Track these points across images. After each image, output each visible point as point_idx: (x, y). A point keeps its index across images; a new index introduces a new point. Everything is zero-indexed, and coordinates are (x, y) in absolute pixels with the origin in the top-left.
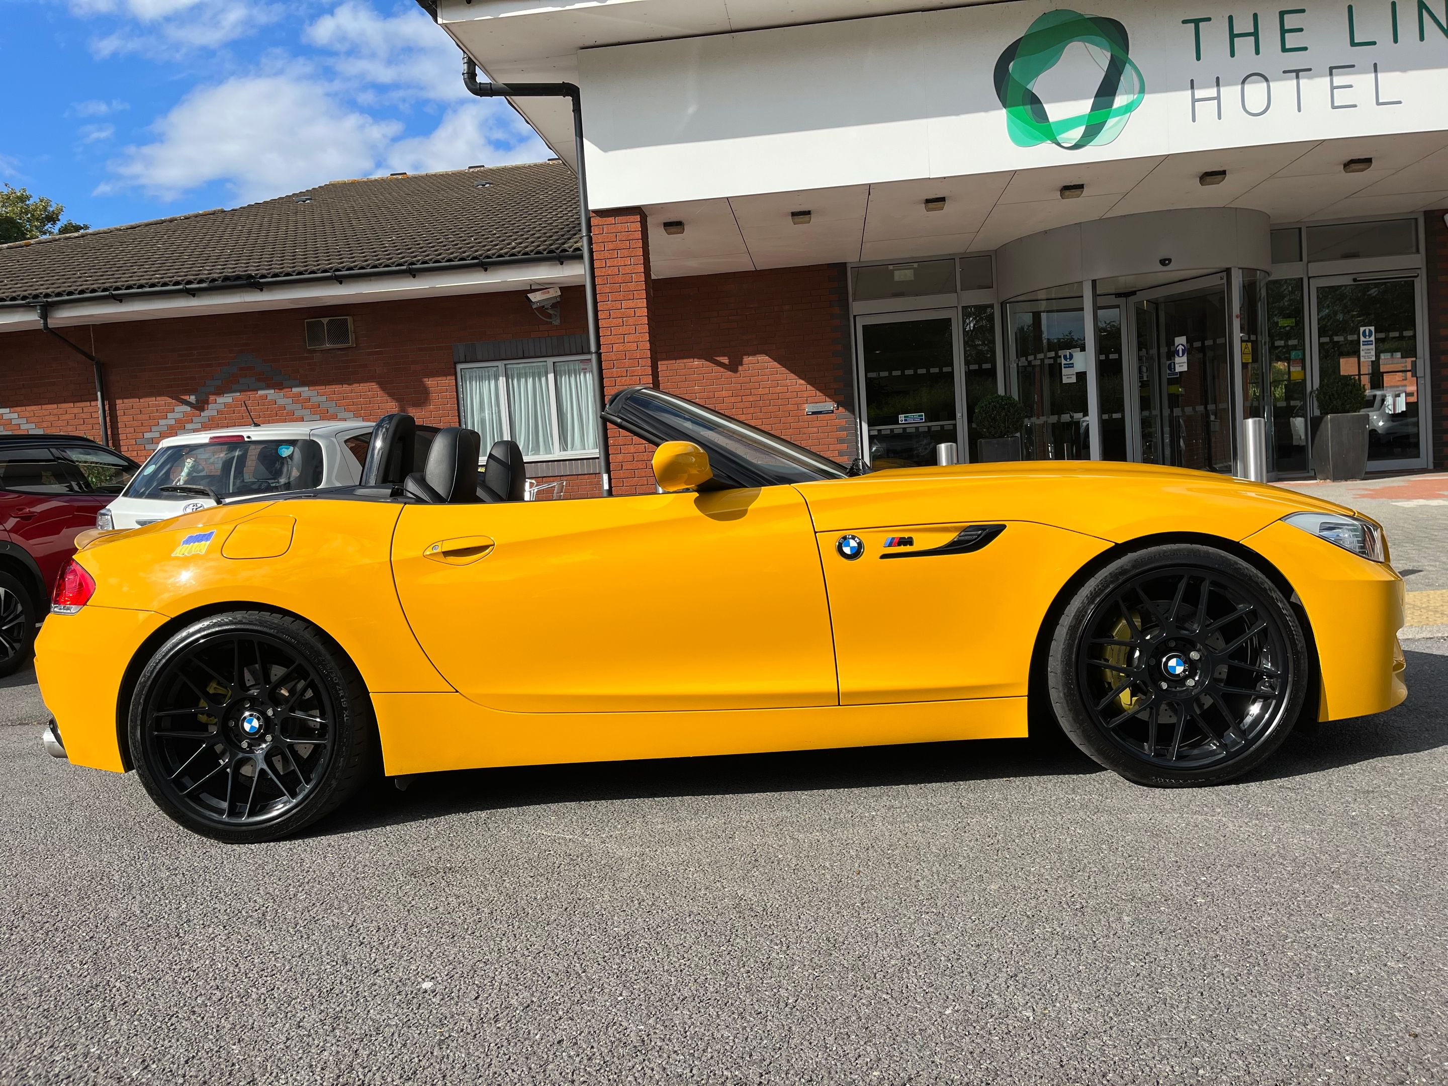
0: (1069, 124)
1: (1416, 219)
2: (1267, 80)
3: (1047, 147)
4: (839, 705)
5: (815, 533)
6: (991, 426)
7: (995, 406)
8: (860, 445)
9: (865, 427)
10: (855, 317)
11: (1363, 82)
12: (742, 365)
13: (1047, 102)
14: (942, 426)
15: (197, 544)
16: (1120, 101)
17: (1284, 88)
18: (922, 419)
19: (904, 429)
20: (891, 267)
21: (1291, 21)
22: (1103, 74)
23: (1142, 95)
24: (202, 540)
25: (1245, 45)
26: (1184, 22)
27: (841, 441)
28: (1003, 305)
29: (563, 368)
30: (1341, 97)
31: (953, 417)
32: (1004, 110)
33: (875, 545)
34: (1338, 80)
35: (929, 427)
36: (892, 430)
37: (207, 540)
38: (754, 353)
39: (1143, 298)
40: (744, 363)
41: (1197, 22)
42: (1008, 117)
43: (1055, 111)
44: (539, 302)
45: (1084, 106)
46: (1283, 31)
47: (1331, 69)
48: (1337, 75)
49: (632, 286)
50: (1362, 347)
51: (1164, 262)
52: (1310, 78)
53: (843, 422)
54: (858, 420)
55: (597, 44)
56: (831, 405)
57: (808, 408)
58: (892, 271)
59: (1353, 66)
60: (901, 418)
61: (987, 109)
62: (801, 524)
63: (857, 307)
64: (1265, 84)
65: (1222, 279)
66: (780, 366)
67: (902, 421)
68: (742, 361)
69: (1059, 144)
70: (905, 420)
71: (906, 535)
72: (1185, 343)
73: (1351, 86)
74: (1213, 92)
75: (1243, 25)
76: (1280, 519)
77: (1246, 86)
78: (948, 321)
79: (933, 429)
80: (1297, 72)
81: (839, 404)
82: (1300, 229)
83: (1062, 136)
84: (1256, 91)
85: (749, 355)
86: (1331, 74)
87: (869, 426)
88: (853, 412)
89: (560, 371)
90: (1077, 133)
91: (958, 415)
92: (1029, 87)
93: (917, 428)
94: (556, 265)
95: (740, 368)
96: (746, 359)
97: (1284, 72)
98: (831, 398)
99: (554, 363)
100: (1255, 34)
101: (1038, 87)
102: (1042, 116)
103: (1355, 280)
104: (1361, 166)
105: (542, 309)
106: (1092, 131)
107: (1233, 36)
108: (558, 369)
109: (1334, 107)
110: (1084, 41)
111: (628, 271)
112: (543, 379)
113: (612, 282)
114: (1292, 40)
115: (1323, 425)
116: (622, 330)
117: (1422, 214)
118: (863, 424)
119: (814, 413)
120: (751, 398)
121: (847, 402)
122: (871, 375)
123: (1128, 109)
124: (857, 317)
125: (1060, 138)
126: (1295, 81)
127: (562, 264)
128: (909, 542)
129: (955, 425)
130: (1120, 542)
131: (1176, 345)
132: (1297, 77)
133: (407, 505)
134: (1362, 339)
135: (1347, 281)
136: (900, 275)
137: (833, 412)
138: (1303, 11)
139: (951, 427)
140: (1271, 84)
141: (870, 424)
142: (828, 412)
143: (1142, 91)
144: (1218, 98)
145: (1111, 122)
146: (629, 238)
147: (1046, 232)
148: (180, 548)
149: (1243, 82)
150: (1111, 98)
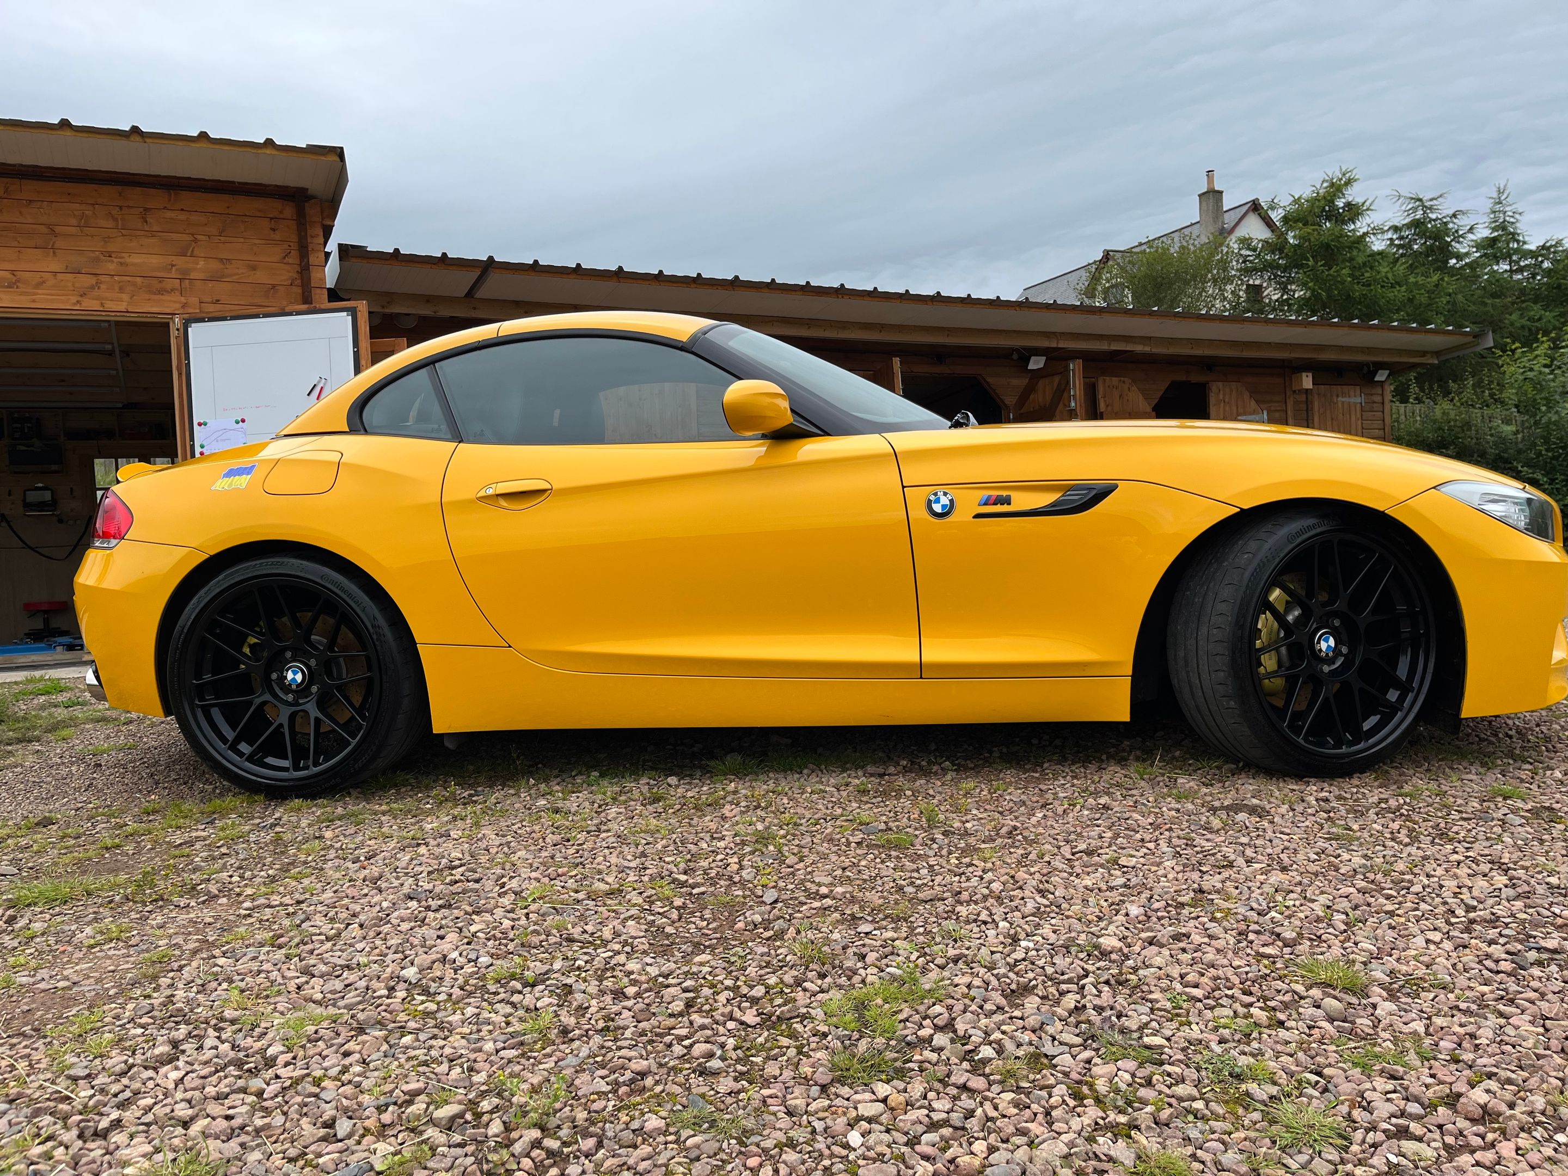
4: (921, 678)
5: (903, 487)
15: (237, 477)
24: (243, 474)
33: (969, 503)
37: (248, 474)
62: (888, 477)
71: (1004, 493)
76: (1434, 488)
128: (1007, 501)
130: (1245, 507)
133: (461, 444)
148: (220, 481)
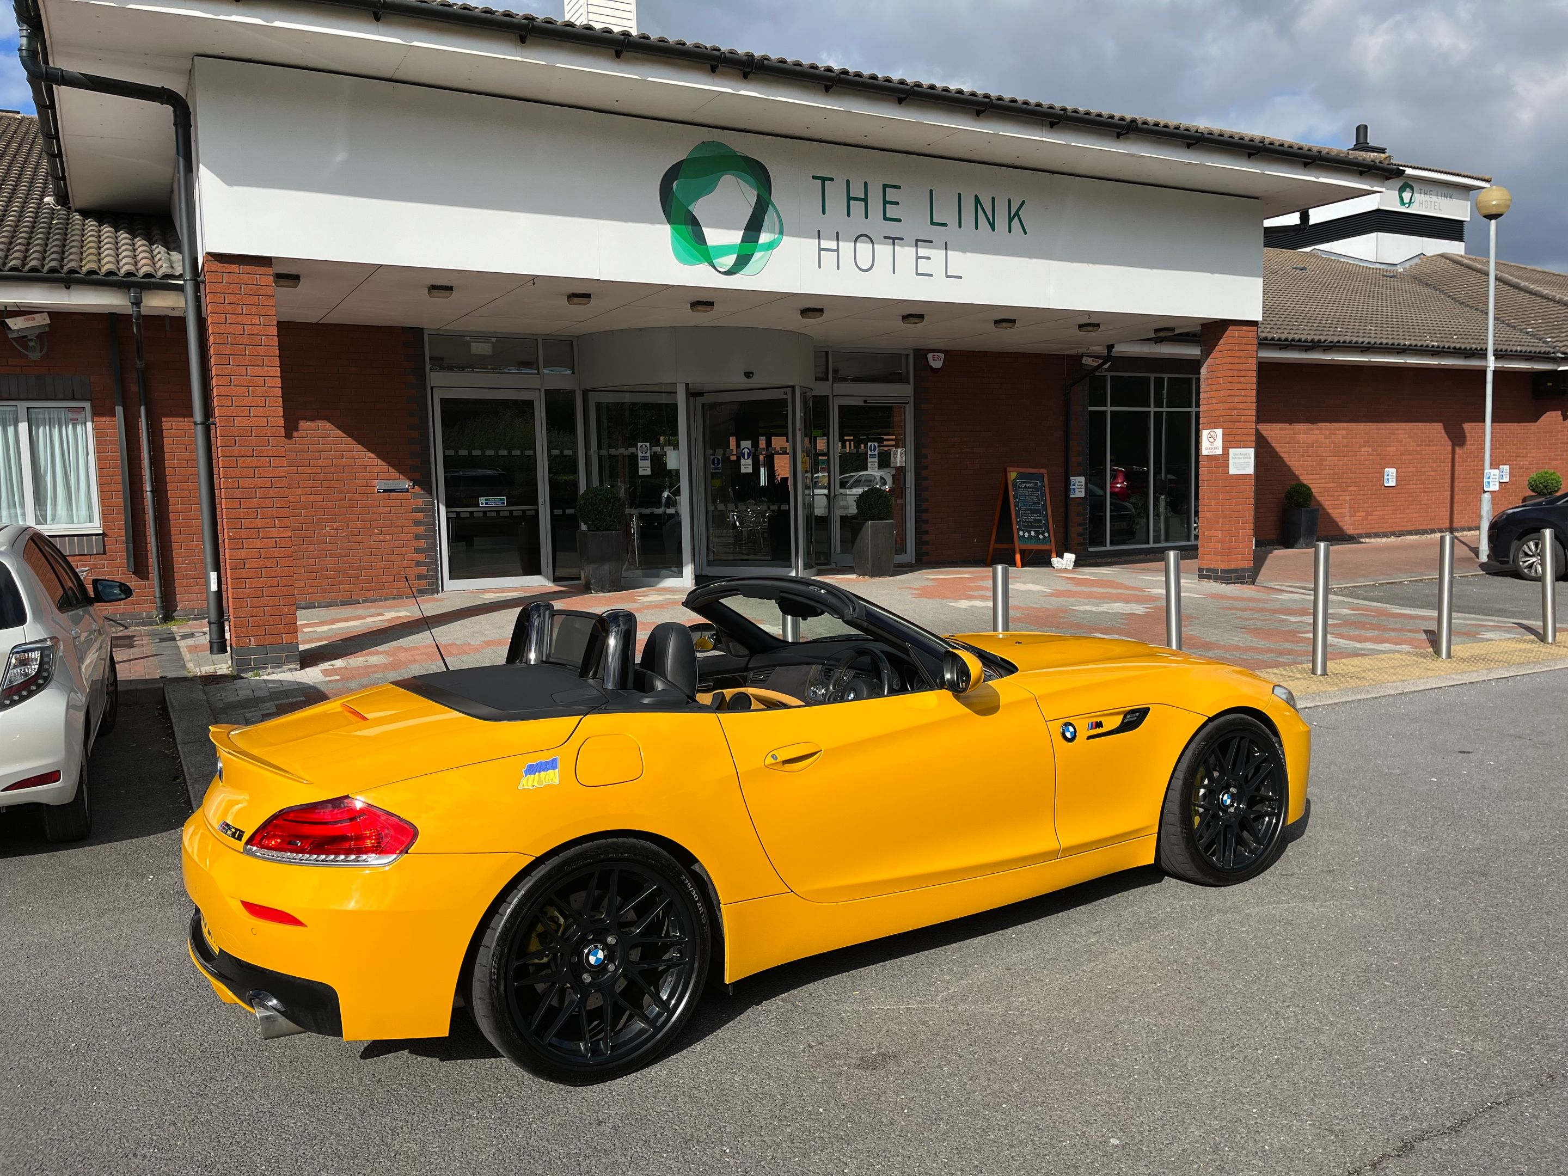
0: (724, 250)
1: (907, 355)
2: (872, 242)
3: (705, 268)
6: (597, 519)
7: (601, 499)
8: (437, 528)
9: (443, 509)
10: (432, 388)
11: (937, 255)
12: (297, 430)
13: (707, 226)
14: (524, 511)
16: (764, 238)
17: (884, 250)
18: (503, 503)
19: (485, 513)
20: (468, 339)
21: (891, 194)
22: (751, 211)
23: (781, 236)
25: (857, 207)
26: (814, 177)
27: (417, 523)
28: (585, 393)
29: (41, 416)
30: (924, 266)
31: (536, 503)
32: (668, 226)
34: (922, 252)
35: (511, 512)
36: (471, 513)
38: (313, 418)
39: (707, 399)
40: (300, 428)
41: (823, 179)
42: (672, 233)
43: (714, 236)
44: (18, 330)
45: (735, 237)
46: (886, 202)
47: (917, 241)
48: (922, 247)
49: (261, 350)
50: (869, 460)
51: (748, 375)
52: (902, 246)
53: (419, 503)
54: (436, 502)
55: (222, 55)
56: (406, 484)
57: (378, 485)
58: (468, 343)
59: (931, 242)
60: (482, 500)
61: (652, 221)
63: (436, 378)
64: (871, 245)
65: (785, 393)
66: (345, 436)
67: (482, 504)
68: (298, 426)
69: (715, 268)
70: (486, 504)
71: (1098, 720)
72: (750, 447)
73: (929, 258)
74: (833, 245)
75: (857, 191)
77: (858, 244)
78: (530, 403)
79: (515, 513)
80: (894, 239)
81: (415, 483)
82: (827, 353)
83: (717, 260)
84: (864, 248)
85: (306, 419)
86: (917, 246)
87: (447, 507)
88: (429, 491)
89: (37, 419)
90: (729, 260)
91: (541, 501)
92: (690, 208)
93: (498, 512)
94: (60, 288)
95: (295, 434)
96: (302, 424)
97: (885, 238)
98: (404, 476)
99: (28, 408)
100: (865, 200)
101: (699, 209)
102: (701, 239)
103: (865, 402)
104: (916, 320)
105: (23, 339)
106: (742, 261)
107: (849, 199)
108: (34, 416)
109: (917, 274)
110: (736, 176)
111: (256, 332)
112: (11, 430)
113: (234, 342)
114: (892, 211)
115: (864, 529)
116: (246, 401)
117: (912, 351)
118: (441, 506)
119: (385, 491)
120: (309, 470)
121: (423, 481)
122: (448, 452)
123: (771, 246)
124: (434, 389)
125: (716, 262)
126: (891, 247)
127: (68, 288)
128: (1101, 725)
129: (537, 511)
131: (742, 447)
132: (894, 244)
134: (869, 452)
135: (859, 402)
136: (479, 348)
137: (407, 490)
138: (899, 187)
139: (533, 513)
140: (876, 246)
141: (448, 506)
142: (402, 491)
143: (781, 232)
144: (837, 250)
145: (757, 255)
146: (259, 293)
147: (641, 329)
149: (856, 241)
150: (758, 233)
